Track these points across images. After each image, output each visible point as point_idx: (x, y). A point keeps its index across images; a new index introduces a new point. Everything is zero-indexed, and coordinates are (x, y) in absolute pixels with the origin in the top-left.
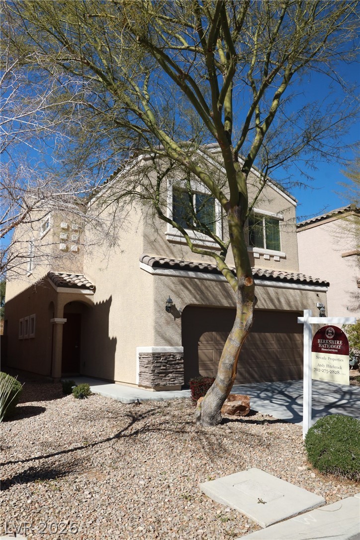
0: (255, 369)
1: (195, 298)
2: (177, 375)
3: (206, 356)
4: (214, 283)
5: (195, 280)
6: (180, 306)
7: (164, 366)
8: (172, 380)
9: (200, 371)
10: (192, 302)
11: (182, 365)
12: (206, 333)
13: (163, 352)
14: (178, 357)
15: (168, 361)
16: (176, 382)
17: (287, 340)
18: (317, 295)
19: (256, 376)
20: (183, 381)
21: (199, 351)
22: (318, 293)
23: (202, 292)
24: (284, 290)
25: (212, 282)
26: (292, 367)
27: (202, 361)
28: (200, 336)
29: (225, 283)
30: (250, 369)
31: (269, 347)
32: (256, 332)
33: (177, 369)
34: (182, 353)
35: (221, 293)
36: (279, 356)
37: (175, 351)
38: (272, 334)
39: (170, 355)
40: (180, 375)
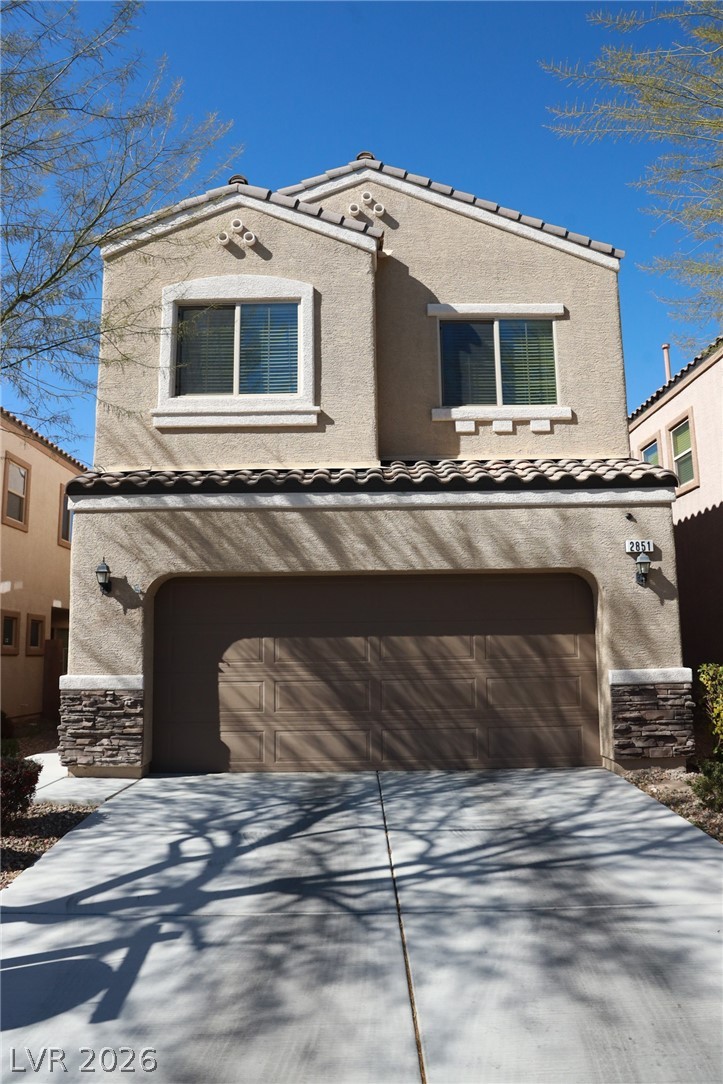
0: (405, 733)
1: (184, 557)
2: (123, 742)
3: (243, 697)
4: (242, 518)
5: (186, 513)
6: (139, 580)
7: (88, 720)
8: (110, 753)
9: (222, 735)
10: (173, 569)
11: (140, 720)
12: (244, 643)
13: (88, 687)
14: (127, 699)
15: (99, 709)
16: (119, 758)
17: (524, 656)
18: (630, 517)
19: (405, 753)
20: (138, 758)
21: (221, 685)
22: (634, 511)
23: (205, 543)
24: (490, 513)
25: (236, 515)
26: (545, 730)
27: (228, 710)
28: (225, 650)
29: (275, 513)
30: (385, 734)
31: (455, 675)
32: (407, 635)
33: (125, 727)
34: (138, 691)
35: (262, 540)
36: (491, 699)
37: (120, 687)
38: (467, 638)
39: (106, 695)
40: (130, 743)
